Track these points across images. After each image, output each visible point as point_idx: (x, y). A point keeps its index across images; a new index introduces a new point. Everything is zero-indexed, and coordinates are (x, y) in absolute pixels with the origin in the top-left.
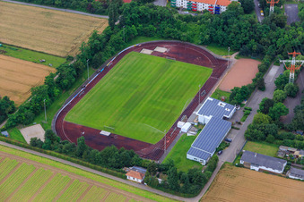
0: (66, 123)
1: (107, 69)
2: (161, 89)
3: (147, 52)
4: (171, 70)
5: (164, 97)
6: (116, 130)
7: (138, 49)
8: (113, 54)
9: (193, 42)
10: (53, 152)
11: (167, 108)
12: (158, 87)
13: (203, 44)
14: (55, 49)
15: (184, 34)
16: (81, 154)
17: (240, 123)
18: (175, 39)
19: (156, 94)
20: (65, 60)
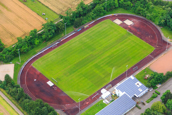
0: (32, 67)
1: (83, 30)
2: (108, 57)
3: (118, 22)
4: (125, 42)
5: (107, 64)
6: (59, 83)
7: (114, 18)
8: (93, 19)
9: (154, 21)
10: (4, 92)
11: (103, 74)
12: (108, 54)
13: (160, 25)
14: (57, 7)
15: (149, 14)
16: (19, 99)
17: (144, 104)
18: (143, 16)
19: (103, 60)
20: (58, 17)
